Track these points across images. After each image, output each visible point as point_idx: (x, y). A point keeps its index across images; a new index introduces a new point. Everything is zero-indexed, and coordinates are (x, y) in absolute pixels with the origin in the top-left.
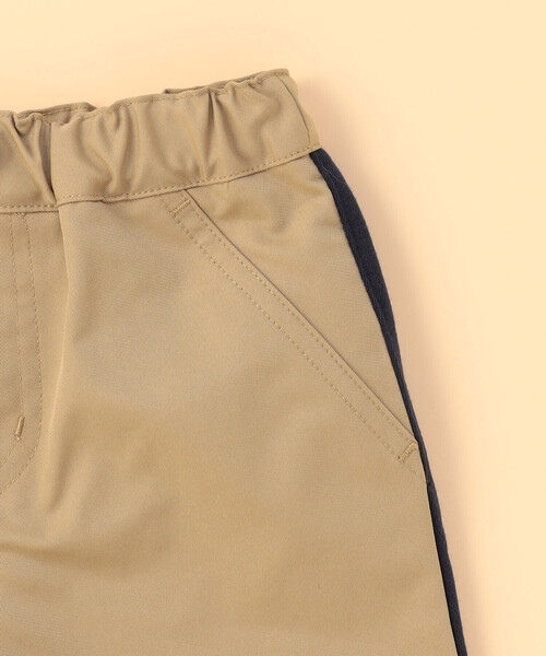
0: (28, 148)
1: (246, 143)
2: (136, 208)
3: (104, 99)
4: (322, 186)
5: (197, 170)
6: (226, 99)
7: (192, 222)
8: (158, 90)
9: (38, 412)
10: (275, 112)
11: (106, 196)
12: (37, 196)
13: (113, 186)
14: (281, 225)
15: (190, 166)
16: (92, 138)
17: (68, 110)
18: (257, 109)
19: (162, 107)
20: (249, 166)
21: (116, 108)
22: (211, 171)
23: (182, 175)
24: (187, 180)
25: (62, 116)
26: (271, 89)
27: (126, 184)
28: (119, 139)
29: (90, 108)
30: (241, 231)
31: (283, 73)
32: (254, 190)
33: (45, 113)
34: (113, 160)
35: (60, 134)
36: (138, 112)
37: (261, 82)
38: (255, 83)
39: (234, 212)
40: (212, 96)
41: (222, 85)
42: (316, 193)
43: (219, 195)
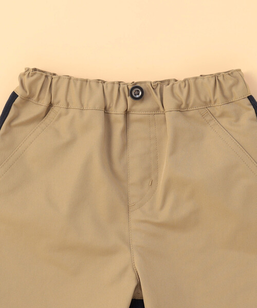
0: (156, 93)
1: (227, 93)
2: (190, 113)
3: (181, 78)
4: (252, 107)
5: (210, 101)
6: (221, 78)
7: (208, 118)
8: (198, 75)
9: (157, 178)
10: (236, 83)
11: (181, 109)
12: (158, 109)
13: (183, 106)
14: (238, 120)
15: (208, 100)
16: (177, 90)
17: (169, 81)
18: (231, 82)
19: (200, 81)
20: (227, 100)
21: (185, 81)
22: (215, 102)
23: (205, 103)
24: (207, 104)
25: (167, 83)
26: (235, 76)
27: (187, 105)
28: (185, 91)
29: (176, 81)
30: (224, 121)
31: (239, 70)
32: (229, 108)
33: (161, 82)
34: (183, 97)
35: (166, 89)
36: (192, 82)
37: (232, 73)
38: (230, 73)
39: (222, 115)
40: (216, 77)
41: (219, 74)
42: (249, 110)
43: (218, 109)
